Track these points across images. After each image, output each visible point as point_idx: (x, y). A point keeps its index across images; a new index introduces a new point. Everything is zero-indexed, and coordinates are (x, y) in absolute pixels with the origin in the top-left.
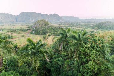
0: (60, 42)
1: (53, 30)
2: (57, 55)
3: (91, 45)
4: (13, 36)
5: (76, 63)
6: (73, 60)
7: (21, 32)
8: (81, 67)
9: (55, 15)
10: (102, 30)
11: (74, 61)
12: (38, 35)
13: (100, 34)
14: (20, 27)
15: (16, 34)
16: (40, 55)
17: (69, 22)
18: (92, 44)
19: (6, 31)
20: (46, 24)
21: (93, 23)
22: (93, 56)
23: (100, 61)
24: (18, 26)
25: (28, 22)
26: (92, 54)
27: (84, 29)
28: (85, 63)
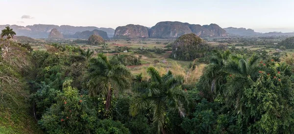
0: (209, 75)
1: (208, 53)
2: (205, 103)
3: (264, 81)
4: (141, 60)
5: (239, 121)
6: (234, 114)
7: (154, 55)
8: (249, 128)
9: (213, 27)
10: (291, 51)
11: (236, 117)
12: (183, 60)
13: (288, 58)
14: (154, 46)
15: (146, 58)
16: (167, 101)
17: (238, 39)
18: (266, 78)
19: (133, 51)
20: (197, 42)
21: (278, 38)
22: (268, 103)
23: (282, 111)
24: (151, 45)
25: (167, 38)
26: (266, 101)
27: (263, 50)
28: (257, 120)
